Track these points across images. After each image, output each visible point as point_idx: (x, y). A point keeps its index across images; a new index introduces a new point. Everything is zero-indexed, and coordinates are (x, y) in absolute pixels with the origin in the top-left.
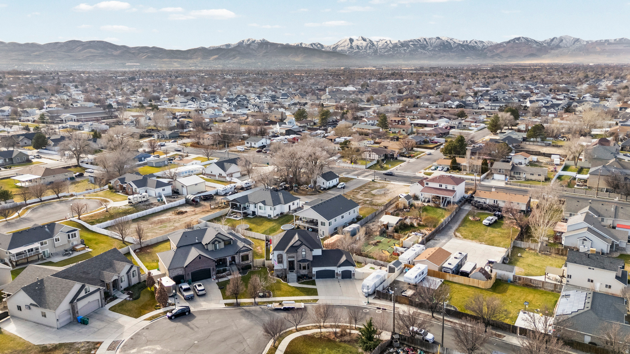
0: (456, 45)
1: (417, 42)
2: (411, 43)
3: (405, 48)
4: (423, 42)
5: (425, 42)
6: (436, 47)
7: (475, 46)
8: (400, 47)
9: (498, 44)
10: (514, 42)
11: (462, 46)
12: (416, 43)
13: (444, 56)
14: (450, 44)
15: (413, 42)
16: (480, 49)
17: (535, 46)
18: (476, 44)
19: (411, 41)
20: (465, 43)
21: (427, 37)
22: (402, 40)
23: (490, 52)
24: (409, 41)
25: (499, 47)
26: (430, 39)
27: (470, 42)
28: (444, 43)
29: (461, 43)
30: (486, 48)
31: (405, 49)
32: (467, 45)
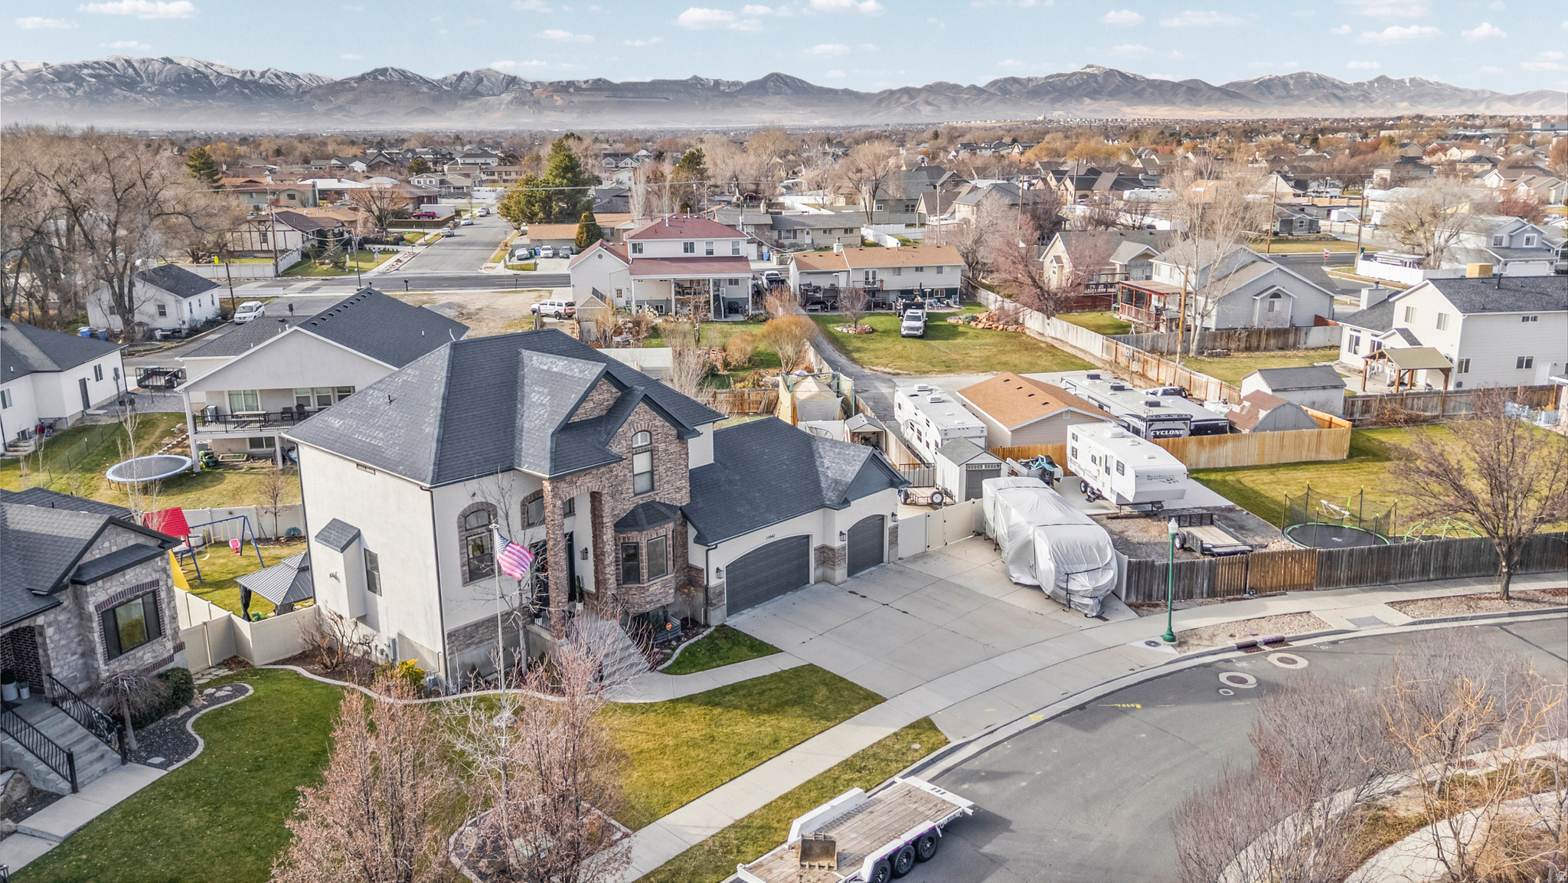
0: (225, 80)
1: (105, 68)
2: (86, 71)
3: (72, 85)
4: (125, 69)
5: (130, 71)
6: (165, 84)
7: (277, 86)
8: (52, 81)
9: (336, 83)
10: (376, 78)
11: (242, 83)
12: (103, 72)
13: (197, 107)
14: (206, 77)
15: (93, 68)
16: (292, 93)
17: (425, 89)
18: (277, 81)
19: (86, 66)
20: (249, 77)
21: (135, 57)
22: (56, 62)
23: (321, 100)
24: (81, 67)
25: (342, 91)
26: (144, 62)
27: (263, 75)
28: (187, 75)
29: (238, 76)
30: (308, 92)
31: (71, 89)
32: (256, 83)
